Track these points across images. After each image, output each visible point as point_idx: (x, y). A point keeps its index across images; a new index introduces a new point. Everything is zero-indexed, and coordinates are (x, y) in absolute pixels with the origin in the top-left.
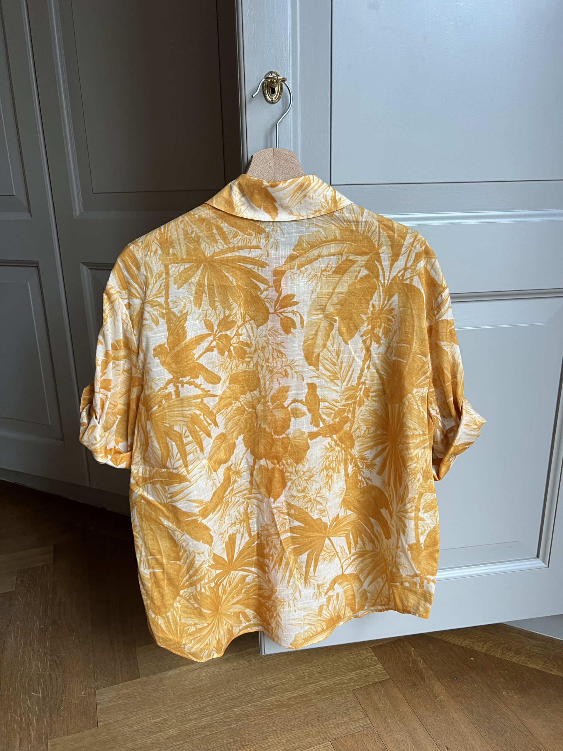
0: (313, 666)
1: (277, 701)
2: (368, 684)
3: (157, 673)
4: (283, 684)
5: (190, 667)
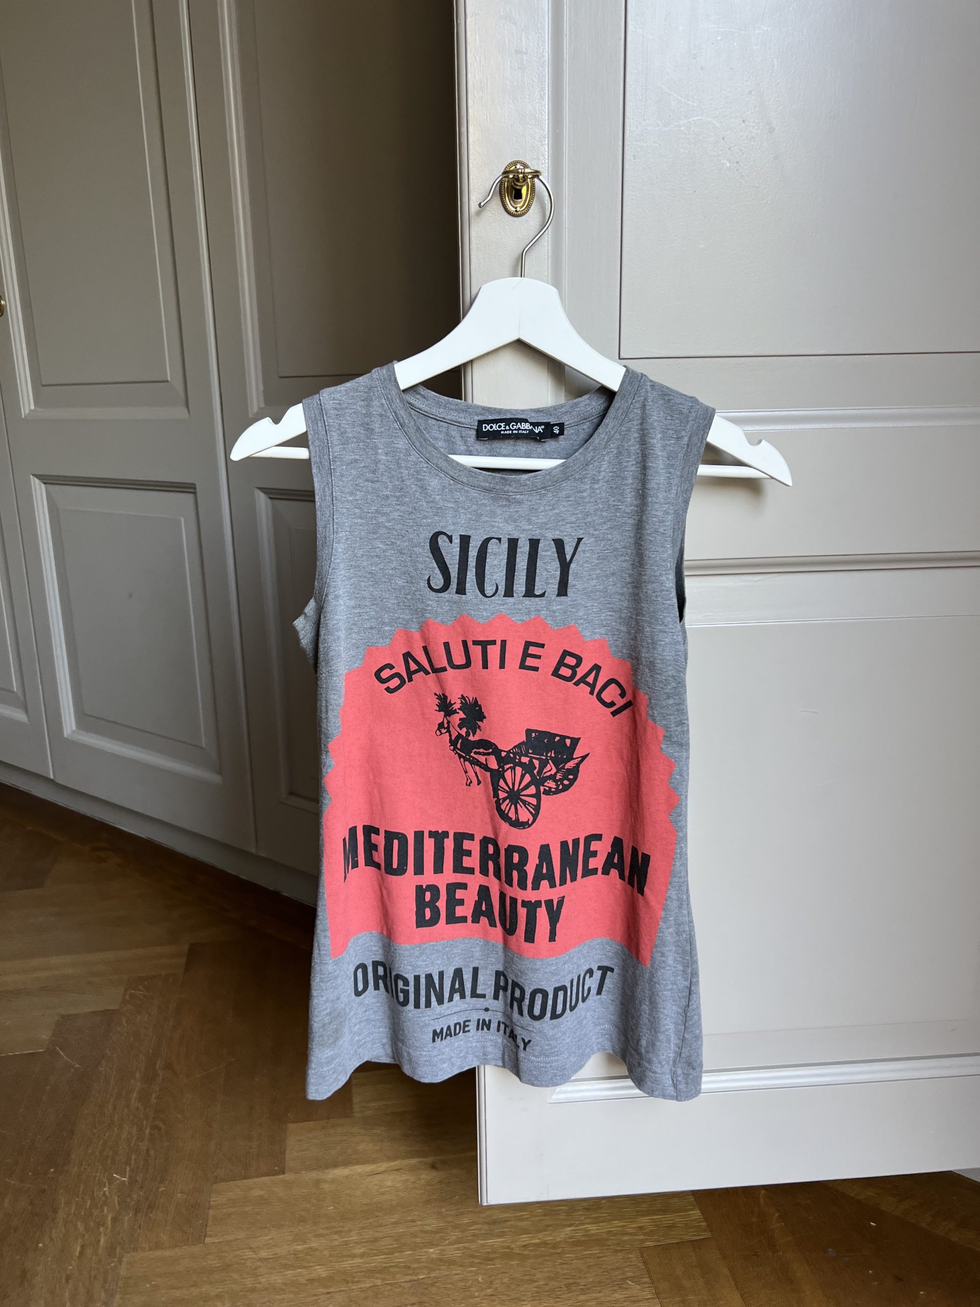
1: (504, 1247)
2: (669, 1242)
3: (313, 1170)
5: (369, 1168)
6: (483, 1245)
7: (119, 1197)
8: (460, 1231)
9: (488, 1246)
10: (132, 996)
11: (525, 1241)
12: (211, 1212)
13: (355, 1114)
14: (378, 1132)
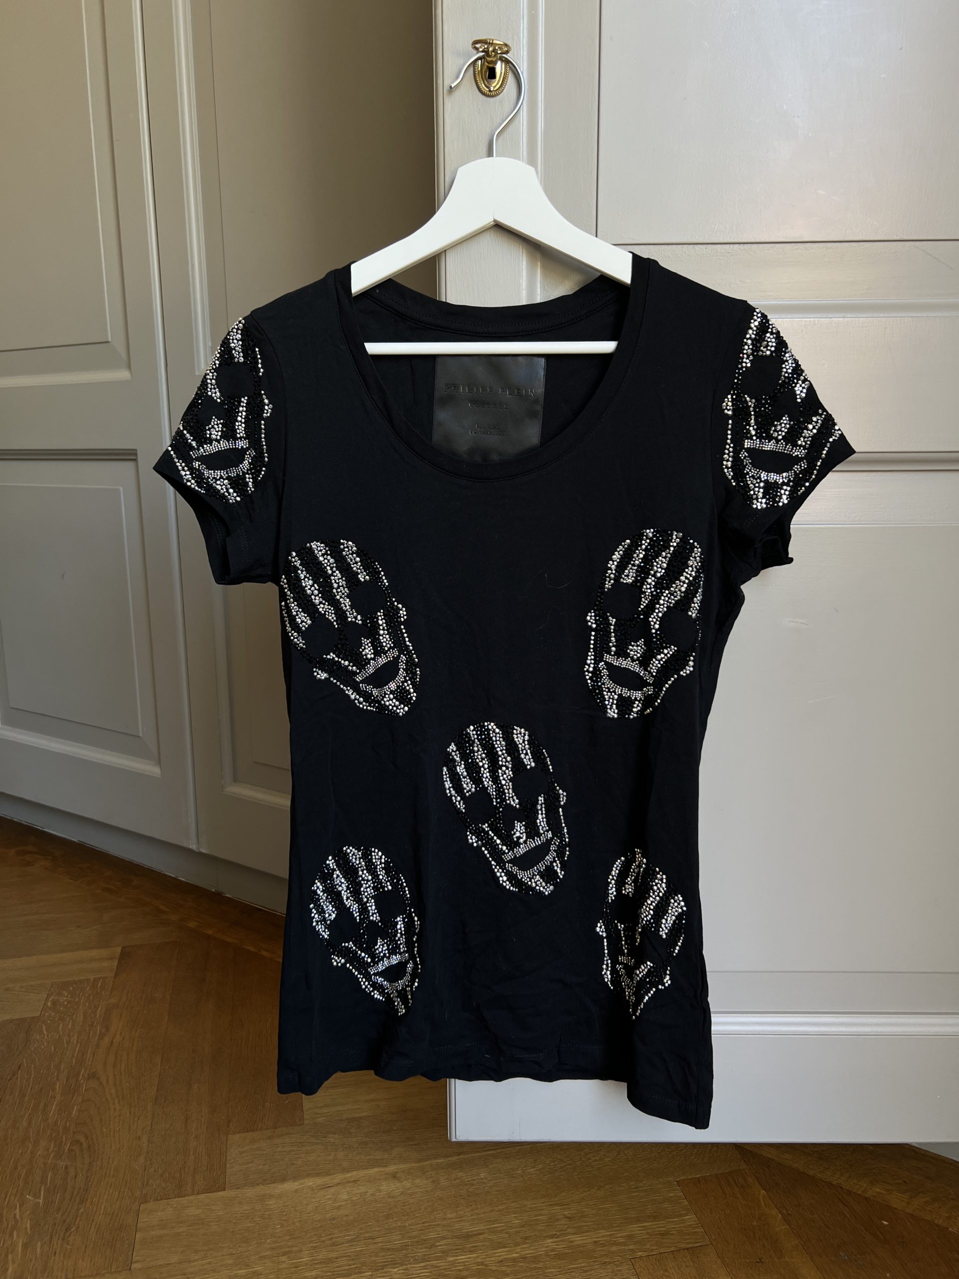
0: (557, 1204)
1: (478, 1264)
2: (662, 1250)
3: (258, 1184)
4: (492, 1231)
5: (320, 1181)
6: (453, 1263)
7: (31, 1220)
8: (426, 1248)
9: (459, 1263)
10: (54, 1003)
11: (499, 1256)
12: (138, 1235)
13: (306, 1122)
14: (332, 1140)
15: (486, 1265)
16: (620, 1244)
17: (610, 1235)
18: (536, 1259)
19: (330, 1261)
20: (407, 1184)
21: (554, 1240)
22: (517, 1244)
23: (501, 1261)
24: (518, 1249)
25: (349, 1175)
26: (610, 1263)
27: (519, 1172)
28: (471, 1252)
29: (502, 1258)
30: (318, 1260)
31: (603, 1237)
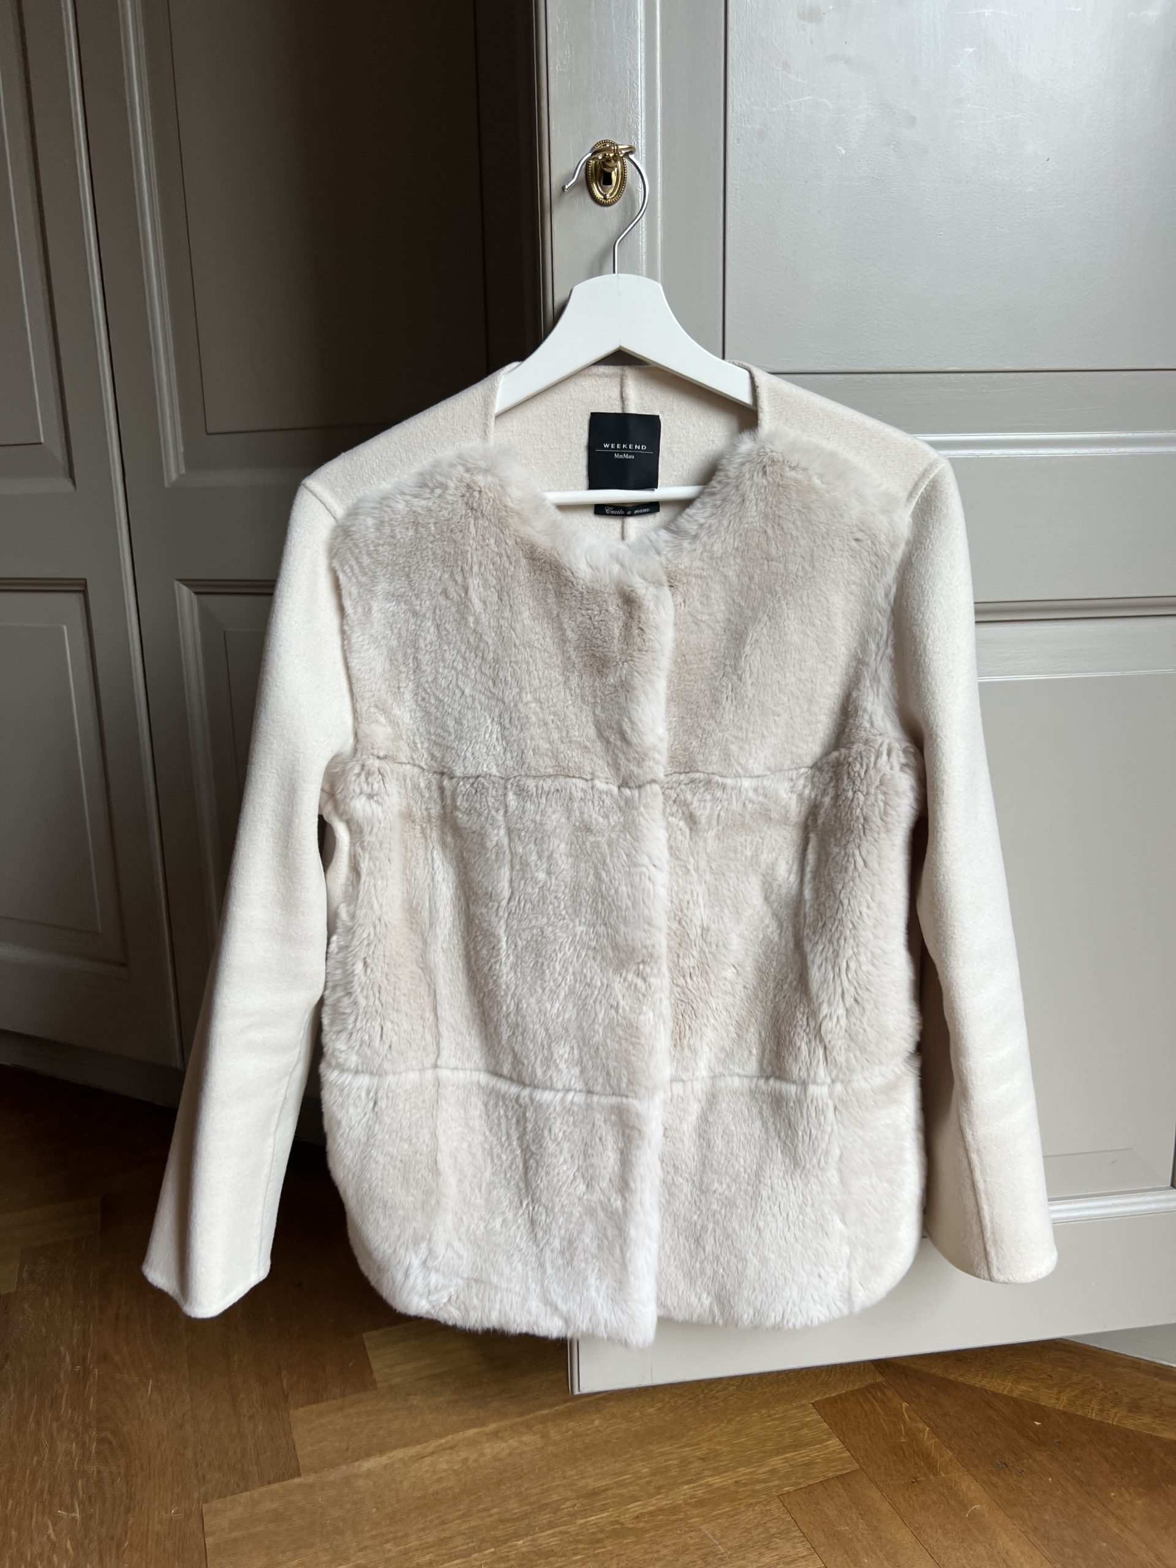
0: (687, 1445)
2: (811, 1482)
3: (339, 1465)
4: (621, 1484)
5: (412, 1451)
6: (584, 1526)
7: (70, 1539)
8: (549, 1513)
9: (591, 1525)
10: (31, 1272)
11: (636, 1511)
12: (209, 1541)
13: (379, 1385)
14: (415, 1402)
15: (622, 1524)
16: (764, 1481)
17: (751, 1473)
18: (674, 1509)
19: (442, 1542)
20: (513, 1443)
21: (691, 1485)
22: (651, 1496)
23: (638, 1517)
24: (653, 1500)
25: (443, 1441)
26: (756, 1504)
27: (638, 1414)
28: (602, 1511)
29: (636, 1514)
30: (427, 1543)
31: (744, 1475)
